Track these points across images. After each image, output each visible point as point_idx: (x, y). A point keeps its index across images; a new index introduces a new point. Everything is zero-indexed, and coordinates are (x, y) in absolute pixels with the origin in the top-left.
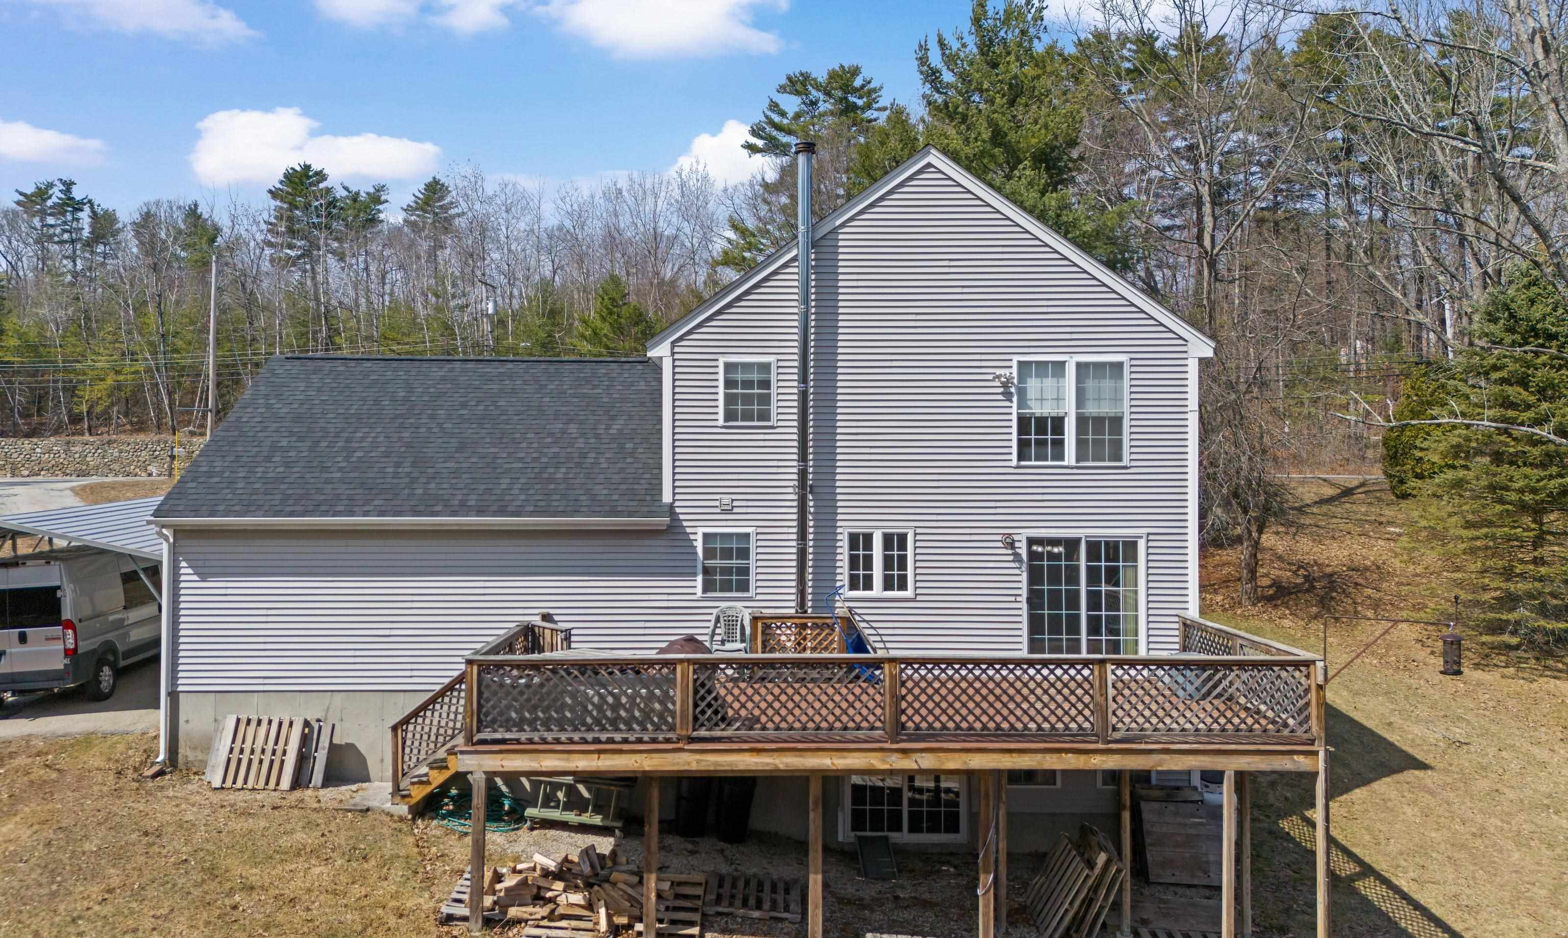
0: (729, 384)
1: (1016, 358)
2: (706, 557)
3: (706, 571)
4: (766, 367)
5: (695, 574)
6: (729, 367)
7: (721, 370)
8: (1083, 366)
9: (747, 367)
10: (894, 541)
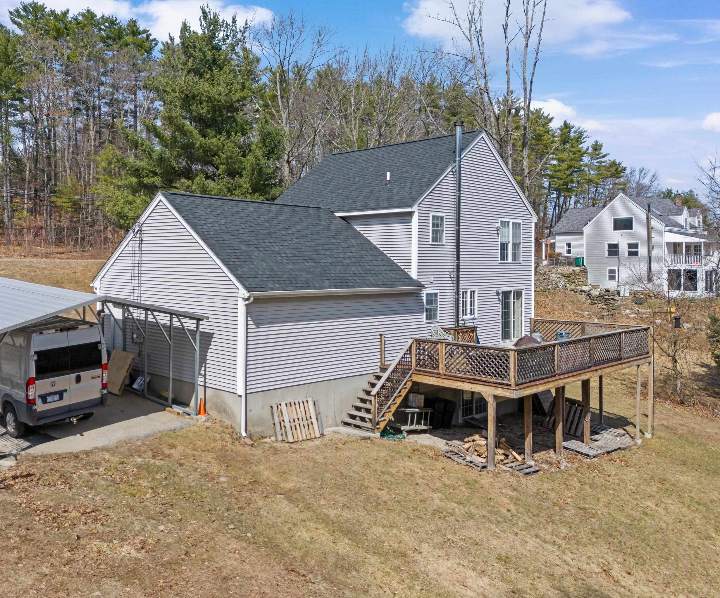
0: (433, 225)
1: (500, 219)
2: (427, 304)
3: (427, 310)
4: (442, 219)
5: (423, 312)
6: (433, 217)
7: (431, 218)
8: (513, 223)
9: (437, 217)
10: (473, 293)
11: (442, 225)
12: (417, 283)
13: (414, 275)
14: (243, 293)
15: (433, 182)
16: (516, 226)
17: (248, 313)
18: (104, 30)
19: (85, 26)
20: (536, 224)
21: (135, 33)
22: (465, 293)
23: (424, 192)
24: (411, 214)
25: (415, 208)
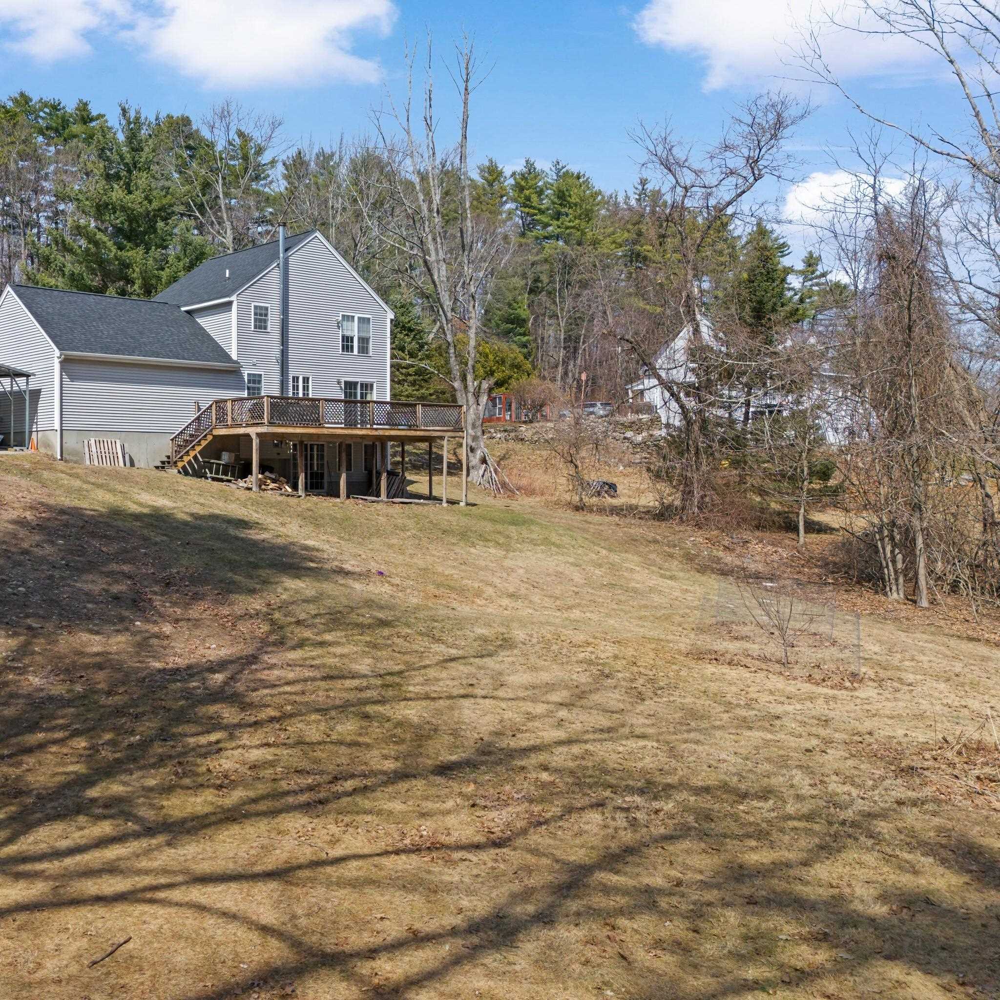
0: (256, 314)
1: (341, 314)
2: (248, 383)
3: (249, 388)
4: (267, 309)
5: (244, 389)
6: (256, 307)
7: (253, 308)
8: (359, 318)
9: (261, 308)
10: (306, 380)
11: (266, 315)
12: (236, 362)
13: (234, 356)
14: (57, 352)
15: (254, 276)
16: (363, 321)
17: (62, 369)
18: (43, 118)
19: (16, 114)
20: (392, 320)
21: (86, 119)
22: (295, 379)
23: (243, 284)
24: (230, 303)
25: (233, 298)
